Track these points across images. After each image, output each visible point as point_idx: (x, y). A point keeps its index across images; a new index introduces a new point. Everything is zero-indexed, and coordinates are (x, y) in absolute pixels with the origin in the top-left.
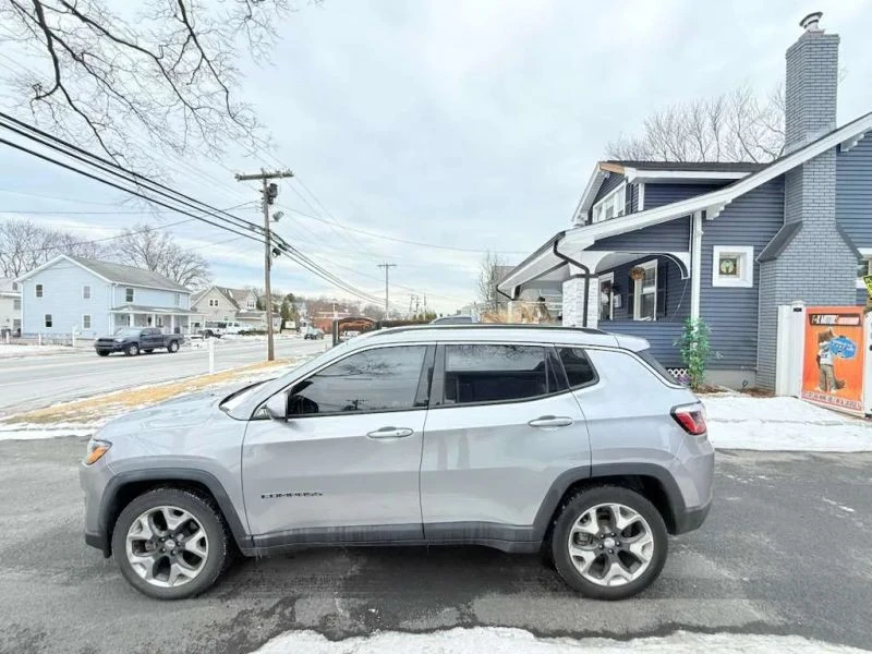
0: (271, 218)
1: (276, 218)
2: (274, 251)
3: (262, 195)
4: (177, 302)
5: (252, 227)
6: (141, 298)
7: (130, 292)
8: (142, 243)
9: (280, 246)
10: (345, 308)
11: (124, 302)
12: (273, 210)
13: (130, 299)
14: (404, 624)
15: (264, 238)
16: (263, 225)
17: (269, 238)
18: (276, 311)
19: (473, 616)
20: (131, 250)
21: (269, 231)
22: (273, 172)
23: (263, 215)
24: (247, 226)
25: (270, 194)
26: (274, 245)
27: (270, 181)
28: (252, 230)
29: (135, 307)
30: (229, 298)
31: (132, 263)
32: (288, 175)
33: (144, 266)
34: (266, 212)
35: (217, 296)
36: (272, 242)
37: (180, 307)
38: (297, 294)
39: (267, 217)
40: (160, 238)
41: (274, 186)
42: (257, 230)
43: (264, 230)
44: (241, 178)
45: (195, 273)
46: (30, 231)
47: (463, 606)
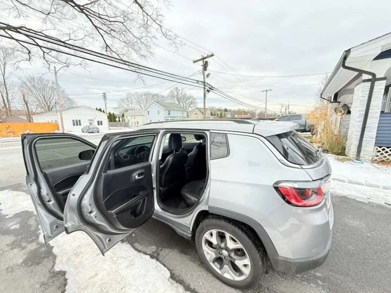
0: (205, 76)
1: (208, 76)
2: (207, 91)
3: (202, 67)
4: (183, 114)
5: (198, 82)
6: (173, 114)
7: (169, 111)
8: (176, 94)
9: (210, 88)
10: (248, 113)
11: (168, 115)
12: (206, 73)
13: (169, 114)
14: (136, 245)
15: (203, 86)
16: (202, 80)
17: (205, 86)
18: (218, 116)
19: (158, 254)
20: (172, 96)
21: (205, 82)
22: (206, 56)
23: (202, 76)
24: (196, 82)
25: (205, 66)
26: (207, 88)
27: (205, 60)
28: (198, 83)
29: (171, 117)
30: (201, 112)
31: (173, 101)
32: (212, 55)
33: (177, 102)
34: (204, 74)
35: (197, 111)
36: (206, 87)
37: (184, 116)
38: (228, 108)
39: (204, 76)
40: (180, 92)
41: (206, 62)
42: (200, 83)
43: (202, 82)
44: (195, 62)
45: (191, 103)
46: (149, 94)
47: (160, 249)
